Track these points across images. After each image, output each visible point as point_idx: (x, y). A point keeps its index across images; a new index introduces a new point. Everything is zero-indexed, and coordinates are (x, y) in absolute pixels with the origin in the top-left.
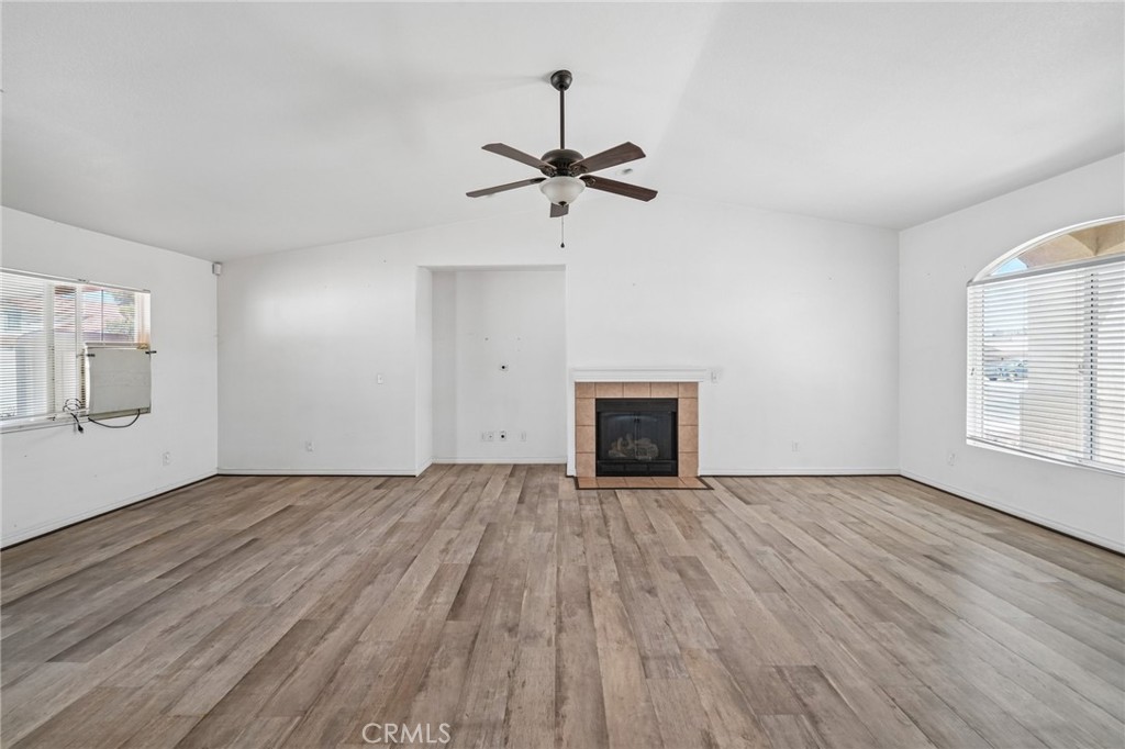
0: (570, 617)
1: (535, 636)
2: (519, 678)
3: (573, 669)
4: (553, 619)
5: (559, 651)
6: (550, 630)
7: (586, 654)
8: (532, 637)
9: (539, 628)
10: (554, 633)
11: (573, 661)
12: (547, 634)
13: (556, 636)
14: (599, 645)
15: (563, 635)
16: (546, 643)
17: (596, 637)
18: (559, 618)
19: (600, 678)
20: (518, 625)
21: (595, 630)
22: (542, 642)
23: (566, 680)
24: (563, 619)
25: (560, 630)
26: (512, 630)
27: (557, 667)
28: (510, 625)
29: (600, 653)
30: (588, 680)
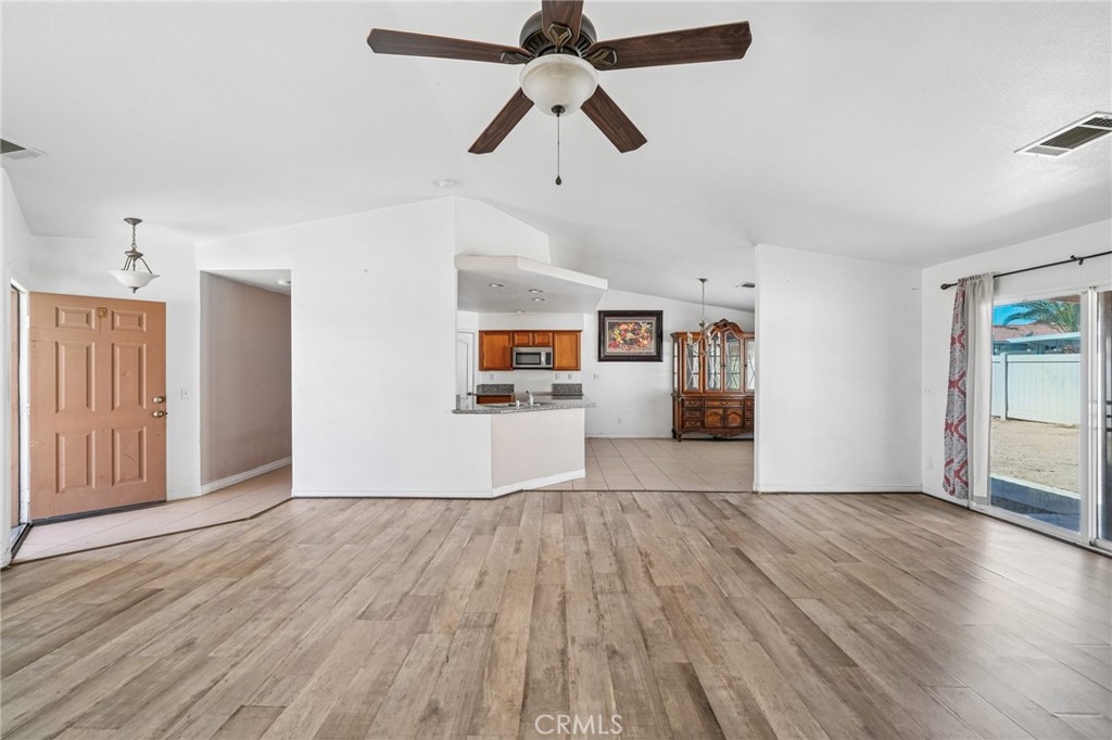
0: (553, 667)
1: (588, 645)
2: (594, 615)
3: (553, 619)
4: (571, 664)
5: (564, 632)
6: (574, 652)
7: (540, 629)
8: (590, 645)
9: (585, 654)
10: (570, 649)
11: (552, 625)
12: (577, 648)
13: (566, 646)
14: (527, 637)
15: (560, 646)
16: (577, 639)
17: (528, 645)
18: (564, 666)
19: (532, 614)
20: (609, 658)
21: (528, 652)
22: (580, 640)
23: (558, 613)
24: (560, 665)
25: (563, 652)
26: (613, 653)
27: (565, 621)
28: (618, 658)
29: (528, 631)
30: (541, 613)
